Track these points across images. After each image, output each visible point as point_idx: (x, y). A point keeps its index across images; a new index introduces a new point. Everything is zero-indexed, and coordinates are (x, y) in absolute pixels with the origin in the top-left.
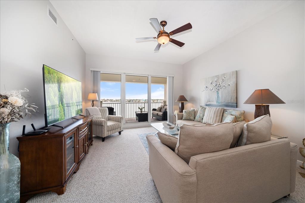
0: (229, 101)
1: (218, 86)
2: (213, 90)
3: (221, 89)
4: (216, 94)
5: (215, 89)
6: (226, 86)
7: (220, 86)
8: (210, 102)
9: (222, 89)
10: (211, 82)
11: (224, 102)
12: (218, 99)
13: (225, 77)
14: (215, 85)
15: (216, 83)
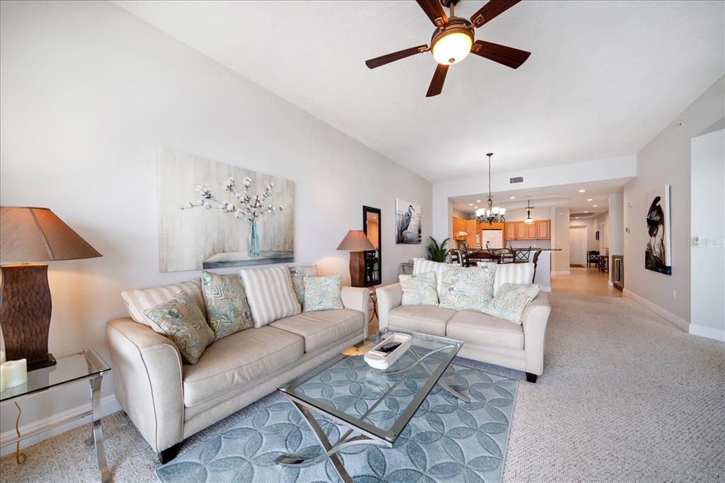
0: (281, 249)
1: (252, 203)
2: (236, 214)
3: (261, 215)
4: (248, 227)
5: (245, 212)
6: (274, 208)
7: (258, 204)
8: (224, 252)
9: (266, 217)
10: (229, 183)
11: (271, 251)
12: (253, 243)
13: (272, 184)
14: (242, 199)
15: (245, 192)
